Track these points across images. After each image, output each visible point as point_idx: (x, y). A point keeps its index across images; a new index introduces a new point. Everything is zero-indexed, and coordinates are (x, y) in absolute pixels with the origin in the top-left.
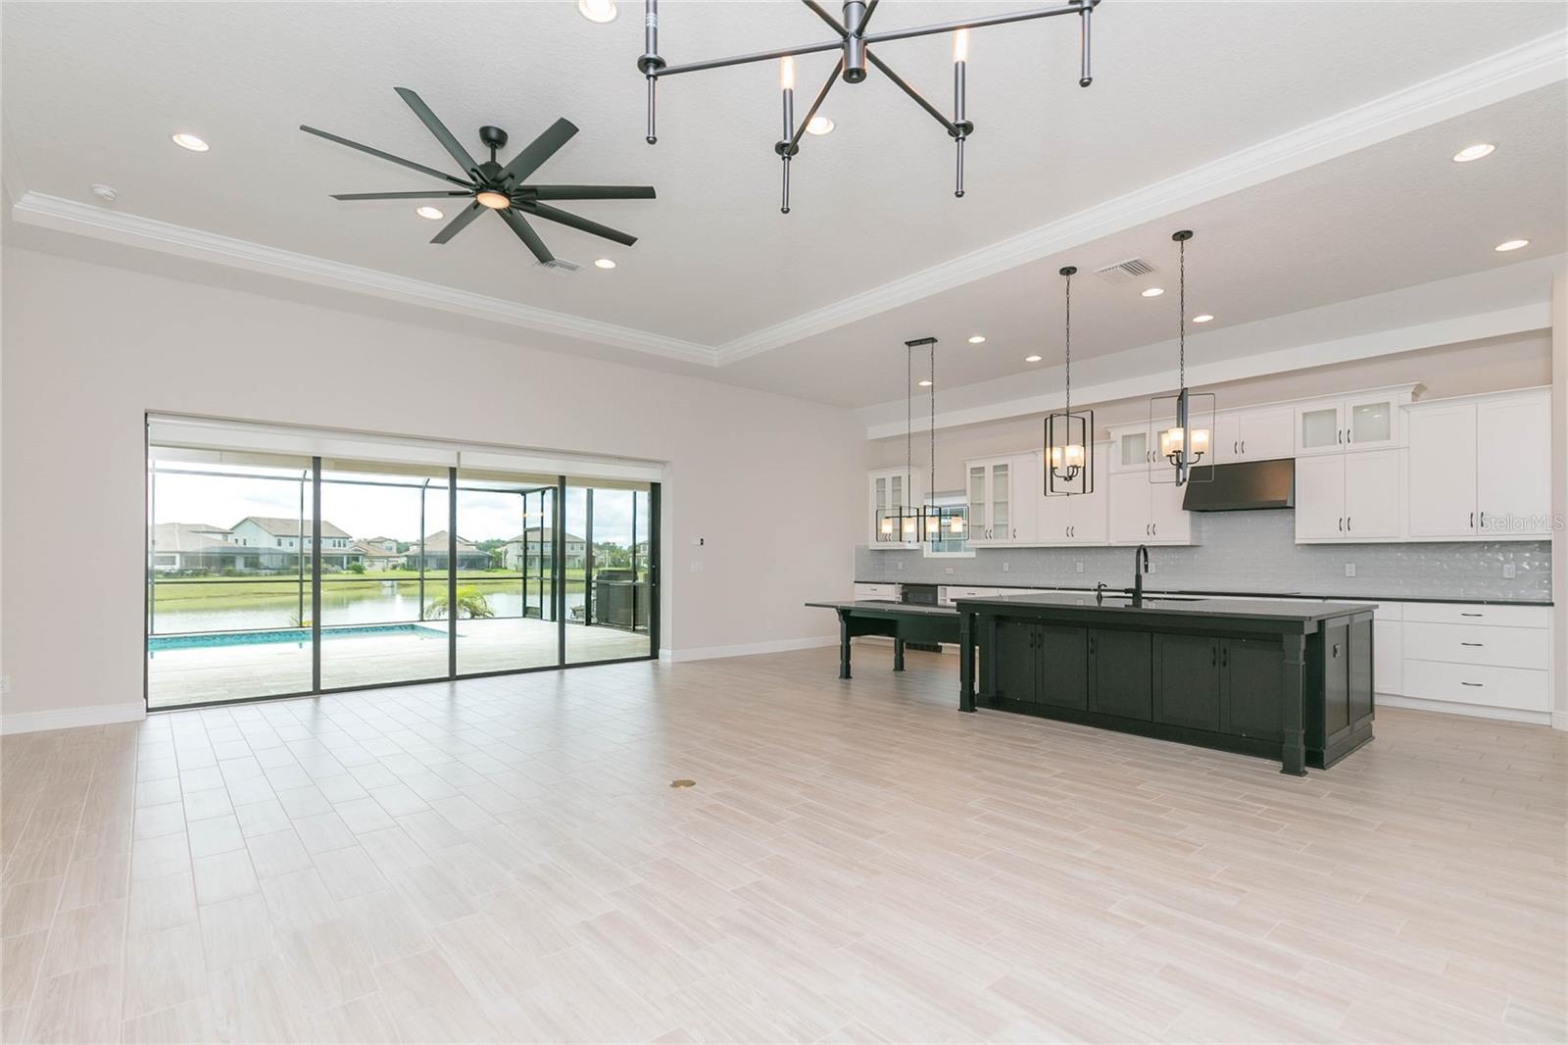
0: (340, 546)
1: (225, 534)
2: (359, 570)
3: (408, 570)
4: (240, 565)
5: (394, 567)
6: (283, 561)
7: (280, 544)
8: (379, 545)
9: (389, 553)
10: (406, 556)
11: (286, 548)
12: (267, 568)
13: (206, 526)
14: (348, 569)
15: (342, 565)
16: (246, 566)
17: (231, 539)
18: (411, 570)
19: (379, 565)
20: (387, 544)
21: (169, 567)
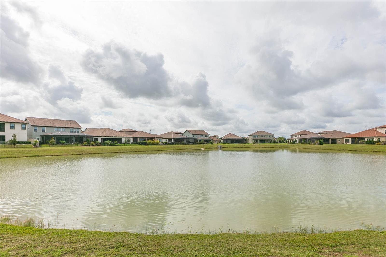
0: (207, 137)
1: (182, 134)
2: (212, 143)
3: (223, 143)
4: (185, 142)
5: (220, 143)
6: (194, 141)
7: (194, 137)
8: (215, 137)
9: (218, 140)
10: (223, 139)
11: (195, 137)
12: (191, 142)
13: (178, 132)
14: (209, 143)
15: (207, 142)
16: (186, 142)
17: (183, 135)
18: (224, 143)
19: (216, 142)
20: (217, 137)
21: (171, 142)
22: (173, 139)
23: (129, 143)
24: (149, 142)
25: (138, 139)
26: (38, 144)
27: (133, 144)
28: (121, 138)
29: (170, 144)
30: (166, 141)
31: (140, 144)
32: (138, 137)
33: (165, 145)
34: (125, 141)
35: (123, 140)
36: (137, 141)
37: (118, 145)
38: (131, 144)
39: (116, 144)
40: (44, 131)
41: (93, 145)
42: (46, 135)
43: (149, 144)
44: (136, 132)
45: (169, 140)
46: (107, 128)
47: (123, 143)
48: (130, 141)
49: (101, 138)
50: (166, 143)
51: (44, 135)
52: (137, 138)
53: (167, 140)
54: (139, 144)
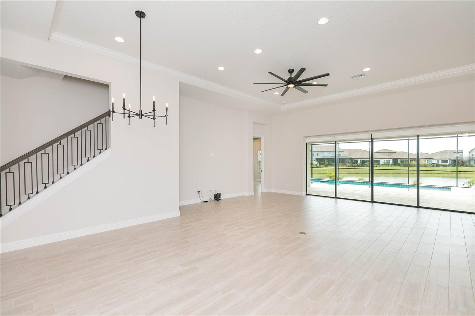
4: (472, 163)
21: (445, 164)
22: (450, 159)
23: (388, 165)
24: (413, 164)
25: (399, 160)
26: (318, 165)
27: (393, 165)
28: (380, 160)
29: (444, 166)
30: (438, 162)
31: (402, 166)
32: (399, 158)
33: (436, 167)
34: (384, 162)
35: (382, 162)
36: (398, 162)
37: (377, 166)
38: (391, 165)
39: (376, 166)
40: (318, 155)
41: (355, 166)
42: (320, 159)
43: (413, 165)
44: (396, 152)
45: (443, 161)
46: (365, 150)
47: (382, 165)
48: (389, 162)
49: (361, 160)
50: (437, 165)
51: (319, 158)
52: (397, 159)
53: (440, 161)
54: (399, 165)
